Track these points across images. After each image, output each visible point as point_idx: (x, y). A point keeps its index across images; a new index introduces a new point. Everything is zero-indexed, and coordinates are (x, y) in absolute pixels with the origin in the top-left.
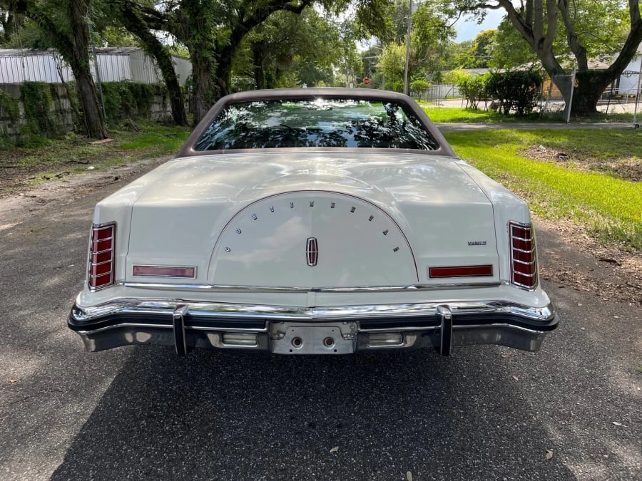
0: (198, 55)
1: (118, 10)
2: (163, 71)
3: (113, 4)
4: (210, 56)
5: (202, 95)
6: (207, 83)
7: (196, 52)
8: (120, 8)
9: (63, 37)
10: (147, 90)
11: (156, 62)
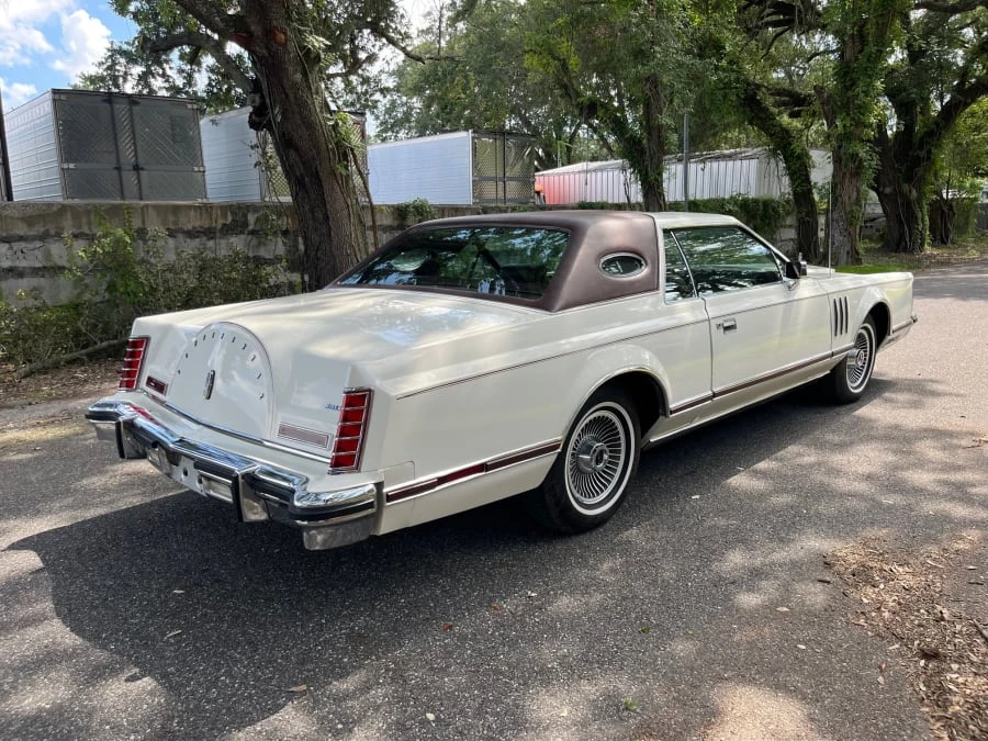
0: (842, 151)
1: (734, 98)
2: (791, 179)
3: (727, 91)
4: (862, 152)
5: (842, 214)
6: (855, 194)
7: (840, 147)
8: (737, 95)
9: (635, 143)
10: (774, 209)
11: (782, 165)
